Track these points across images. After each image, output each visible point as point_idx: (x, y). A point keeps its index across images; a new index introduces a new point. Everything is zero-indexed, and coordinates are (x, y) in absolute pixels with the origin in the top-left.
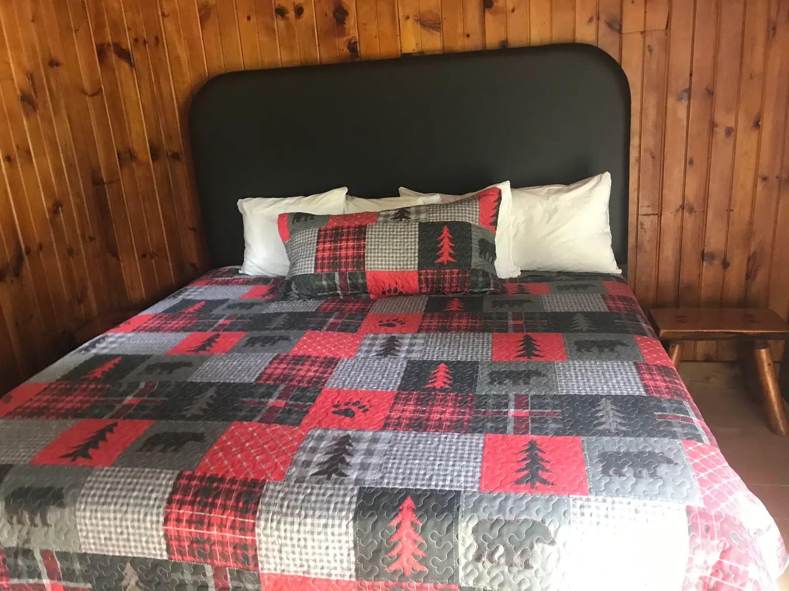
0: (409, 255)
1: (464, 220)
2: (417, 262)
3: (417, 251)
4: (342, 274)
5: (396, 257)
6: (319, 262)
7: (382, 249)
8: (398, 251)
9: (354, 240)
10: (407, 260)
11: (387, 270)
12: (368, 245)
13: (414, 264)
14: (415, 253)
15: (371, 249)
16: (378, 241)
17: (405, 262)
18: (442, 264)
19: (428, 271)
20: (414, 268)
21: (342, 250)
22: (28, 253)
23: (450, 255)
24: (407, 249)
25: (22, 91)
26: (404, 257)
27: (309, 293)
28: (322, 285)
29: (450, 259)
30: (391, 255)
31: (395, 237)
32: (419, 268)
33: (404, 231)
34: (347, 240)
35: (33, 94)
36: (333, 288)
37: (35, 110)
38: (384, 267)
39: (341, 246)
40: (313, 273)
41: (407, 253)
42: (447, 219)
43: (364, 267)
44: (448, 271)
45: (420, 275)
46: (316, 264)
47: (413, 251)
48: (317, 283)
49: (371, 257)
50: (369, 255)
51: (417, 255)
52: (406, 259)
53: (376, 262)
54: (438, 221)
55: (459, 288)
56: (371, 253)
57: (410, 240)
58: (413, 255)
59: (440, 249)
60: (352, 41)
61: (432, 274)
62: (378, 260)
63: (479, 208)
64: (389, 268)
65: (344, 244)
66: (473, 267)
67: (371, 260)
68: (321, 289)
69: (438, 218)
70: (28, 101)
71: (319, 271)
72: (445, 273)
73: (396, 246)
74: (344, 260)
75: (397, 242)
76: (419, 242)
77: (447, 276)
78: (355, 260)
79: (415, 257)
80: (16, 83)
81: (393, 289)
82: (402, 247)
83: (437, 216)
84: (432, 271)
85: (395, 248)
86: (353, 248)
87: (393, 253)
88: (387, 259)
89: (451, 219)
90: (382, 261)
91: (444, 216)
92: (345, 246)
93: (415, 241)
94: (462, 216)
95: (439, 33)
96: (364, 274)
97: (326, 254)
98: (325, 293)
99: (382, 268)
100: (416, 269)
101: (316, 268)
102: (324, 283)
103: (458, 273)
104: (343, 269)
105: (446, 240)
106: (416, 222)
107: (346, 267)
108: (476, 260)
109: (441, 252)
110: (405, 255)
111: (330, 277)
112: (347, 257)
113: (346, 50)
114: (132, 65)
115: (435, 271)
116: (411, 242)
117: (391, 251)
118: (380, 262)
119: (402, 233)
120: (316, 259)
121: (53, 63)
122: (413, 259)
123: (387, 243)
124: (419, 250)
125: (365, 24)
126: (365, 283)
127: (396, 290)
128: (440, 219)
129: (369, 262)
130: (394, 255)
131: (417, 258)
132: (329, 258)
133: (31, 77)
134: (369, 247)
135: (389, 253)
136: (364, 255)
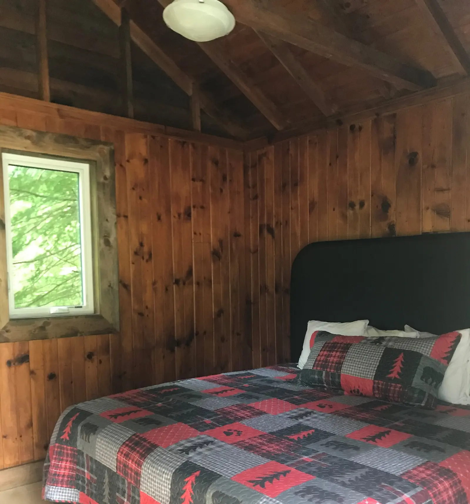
0: (371, 368)
1: (418, 351)
2: (374, 374)
3: (377, 366)
4: (327, 373)
5: (362, 368)
6: (317, 362)
7: (355, 361)
8: (365, 364)
9: (340, 352)
10: (369, 372)
11: (354, 376)
12: (347, 357)
13: (372, 375)
14: (375, 367)
15: (348, 360)
16: (354, 355)
17: (367, 373)
18: (390, 379)
19: (380, 382)
20: (372, 378)
21: (332, 357)
22: (197, 334)
23: (398, 373)
24: (371, 364)
25: (214, 249)
26: (367, 369)
27: (307, 382)
28: (315, 378)
29: (397, 376)
30: (359, 366)
31: (366, 354)
32: (375, 379)
33: (374, 352)
34: (337, 351)
35: (220, 251)
36: (320, 381)
37: (219, 260)
38: (352, 373)
39: (332, 354)
40: (311, 369)
41: (370, 367)
42: (406, 348)
43: (340, 371)
44: (393, 384)
45: (374, 383)
46: (315, 363)
47: (374, 366)
48: (312, 376)
49: (346, 365)
50: (346, 363)
51: (376, 369)
52: (368, 370)
53: (348, 369)
54: (400, 348)
55: (399, 399)
56: (347, 362)
57: (375, 358)
58: (373, 368)
59: (393, 368)
60: (392, 224)
61: (382, 385)
62: (350, 368)
63: (434, 345)
64: (356, 375)
65: (334, 353)
66: (413, 386)
67: (345, 367)
68: (313, 380)
69: (400, 346)
70: (216, 255)
71: (315, 368)
72: (391, 386)
73: (365, 360)
74: (330, 364)
75: (366, 358)
76: (380, 361)
77: (392, 388)
78: (337, 365)
79: (374, 370)
80: (212, 245)
81: (356, 390)
82: (368, 362)
83: (399, 345)
84: (382, 382)
85: (363, 361)
86: (338, 357)
87: (361, 365)
88: (356, 368)
89: (409, 348)
90: (352, 369)
91: (404, 346)
92: (334, 355)
93: (378, 360)
94: (418, 348)
95: (448, 219)
96: (339, 376)
97: (322, 358)
98: (317, 384)
99: (351, 374)
100: (373, 379)
101: (314, 366)
102: (316, 377)
103: (400, 388)
104: (328, 370)
105: (399, 362)
106: (384, 347)
107: (330, 369)
108: (417, 381)
109: (392, 370)
110: (368, 368)
111: (320, 373)
112: (333, 362)
113: (387, 229)
114: (273, 237)
115: (385, 383)
116: (375, 359)
117: (360, 363)
118: (351, 370)
119: (372, 353)
120: (316, 360)
121: (237, 235)
122: (372, 371)
123: (360, 358)
124: (378, 366)
125: (400, 213)
126: (340, 382)
127: (358, 391)
128: (401, 348)
129: (344, 368)
130: (362, 366)
131: (375, 371)
132: (323, 361)
133: (221, 242)
134: (348, 358)
135: (358, 364)
136: (343, 363)
